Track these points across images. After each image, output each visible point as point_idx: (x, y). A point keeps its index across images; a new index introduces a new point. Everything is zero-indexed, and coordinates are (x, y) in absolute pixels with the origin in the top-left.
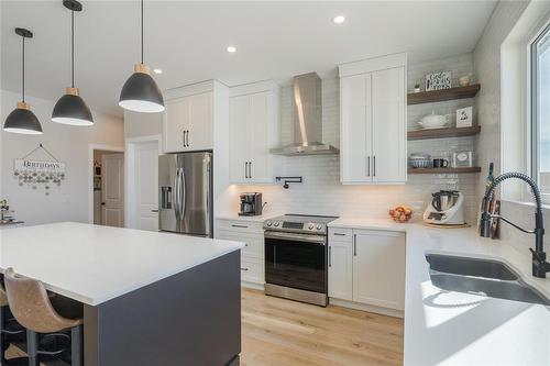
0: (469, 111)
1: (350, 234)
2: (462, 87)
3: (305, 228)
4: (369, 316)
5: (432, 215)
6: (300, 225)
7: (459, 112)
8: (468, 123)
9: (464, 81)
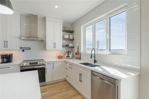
0: (72, 36)
1: (52, 63)
2: (71, 31)
3: (39, 64)
4: (57, 83)
5: (67, 57)
6: (37, 63)
7: (70, 35)
8: (72, 38)
9: (72, 30)
